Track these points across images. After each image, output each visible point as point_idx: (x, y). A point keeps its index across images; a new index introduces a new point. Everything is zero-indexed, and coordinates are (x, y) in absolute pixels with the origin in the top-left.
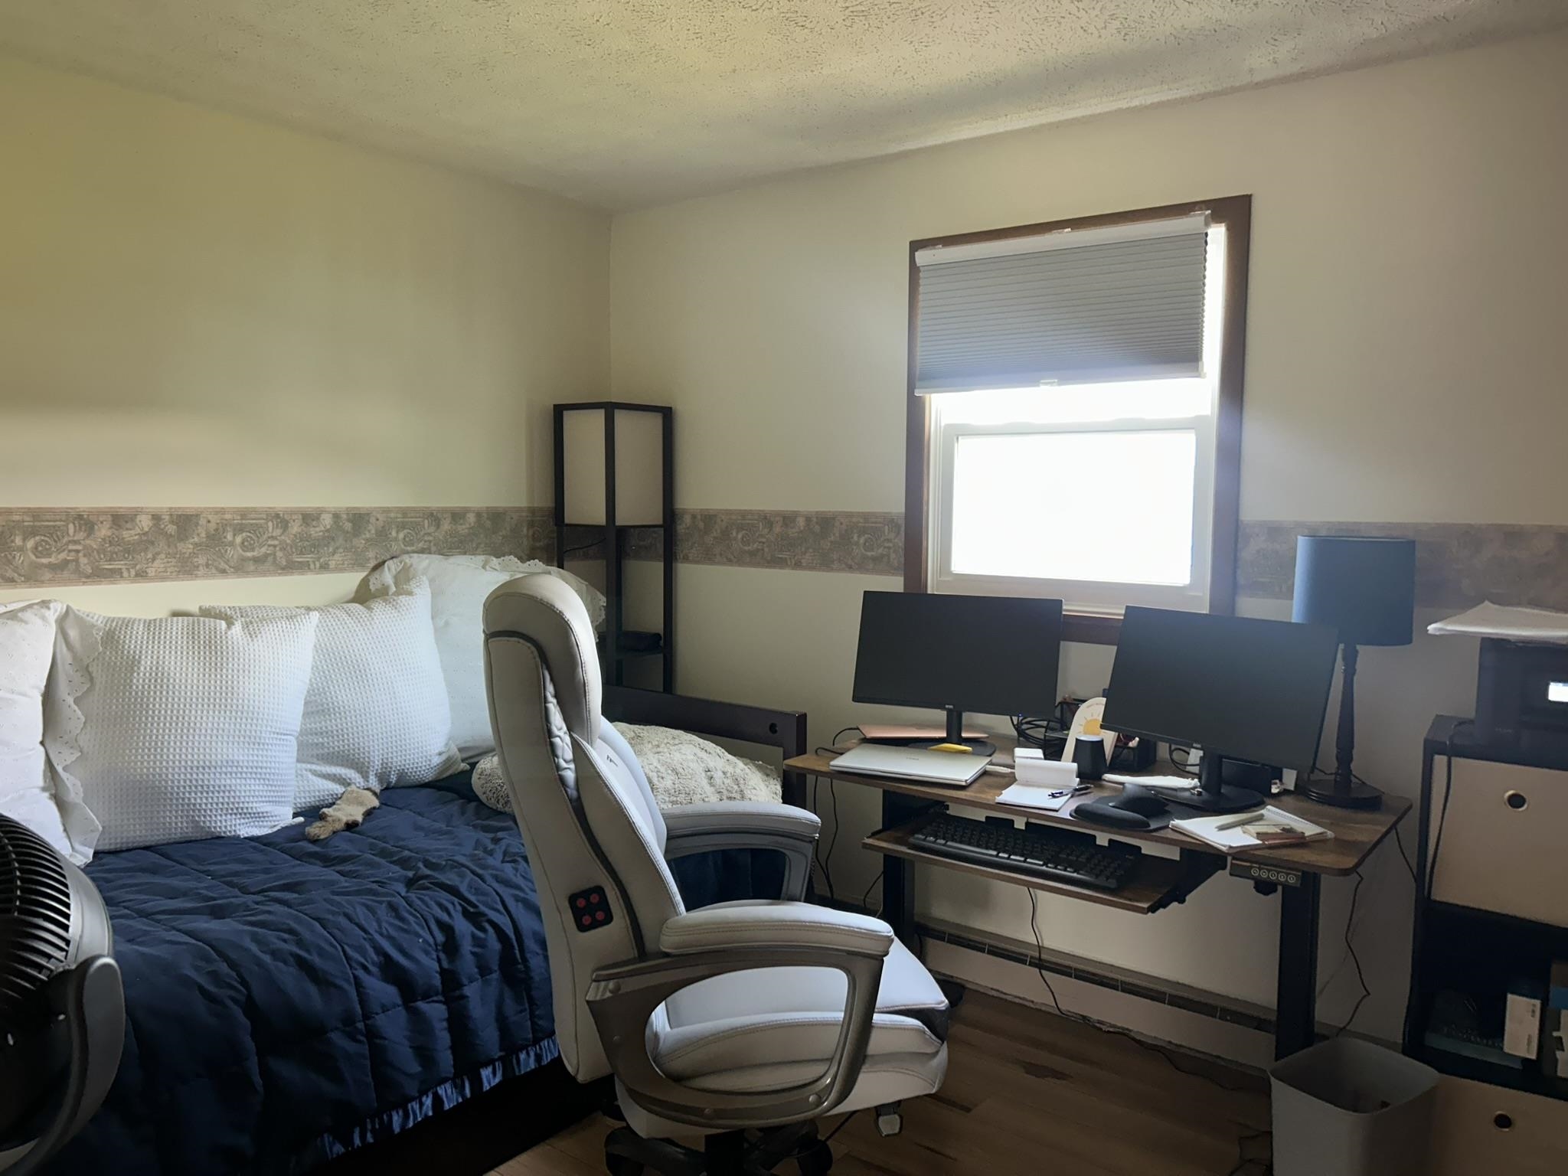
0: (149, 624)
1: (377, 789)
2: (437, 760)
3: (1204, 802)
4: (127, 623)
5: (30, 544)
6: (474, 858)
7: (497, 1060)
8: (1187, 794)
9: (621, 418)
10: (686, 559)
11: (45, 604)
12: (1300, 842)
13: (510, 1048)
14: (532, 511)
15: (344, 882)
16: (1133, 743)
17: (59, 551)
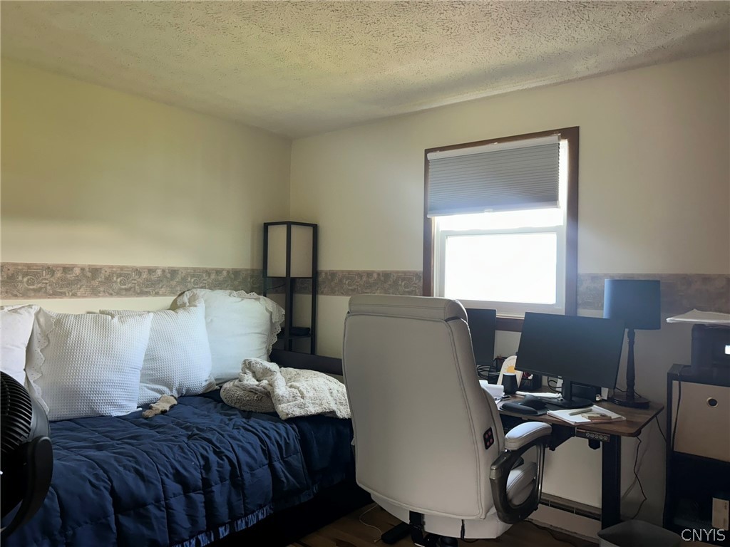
0: (76, 317)
1: (177, 396)
2: (204, 384)
3: (564, 403)
4: (67, 316)
5: (25, 279)
6: (220, 427)
7: (227, 523)
8: (556, 400)
9: (294, 228)
10: (322, 293)
11: (30, 306)
12: (610, 421)
13: (234, 518)
14: (253, 270)
15: (159, 436)
16: (530, 377)
17: (38, 283)
